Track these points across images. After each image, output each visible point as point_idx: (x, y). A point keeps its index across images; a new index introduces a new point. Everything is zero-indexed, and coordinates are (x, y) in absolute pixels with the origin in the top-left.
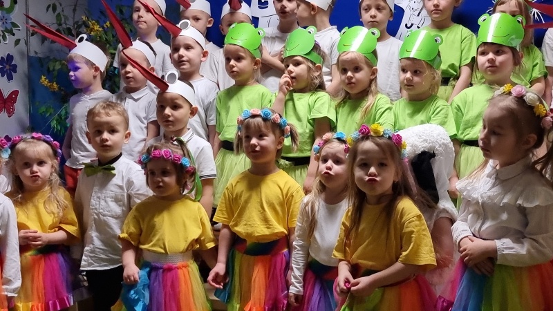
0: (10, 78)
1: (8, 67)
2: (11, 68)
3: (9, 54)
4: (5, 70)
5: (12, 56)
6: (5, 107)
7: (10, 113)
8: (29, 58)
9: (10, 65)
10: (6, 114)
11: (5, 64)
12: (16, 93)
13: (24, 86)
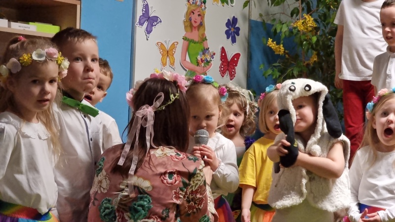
0: (234, 41)
1: (232, 30)
2: (235, 31)
3: (234, 17)
4: (230, 32)
5: (237, 19)
6: (228, 70)
7: (232, 76)
8: (250, 21)
9: (234, 28)
10: (229, 77)
11: (230, 27)
12: (237, 56)
13: (245, 50)
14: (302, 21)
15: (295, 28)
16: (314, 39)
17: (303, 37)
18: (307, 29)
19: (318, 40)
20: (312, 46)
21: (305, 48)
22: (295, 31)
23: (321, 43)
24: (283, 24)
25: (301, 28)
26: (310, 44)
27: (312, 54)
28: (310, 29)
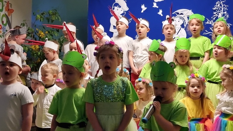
14: (34, 46)
15: (31, 48)
16: (39, 53)
17: (34, 53)
18: (36, 49)
19: (40, 54)
20: (38, 56)
21: (35, 57)
22: (31, 50)
23: (41, 55)
24: (26, 47)
25: (34, 49)
26: (37, 55)
27: (38, 59)
28: (37, 49)
